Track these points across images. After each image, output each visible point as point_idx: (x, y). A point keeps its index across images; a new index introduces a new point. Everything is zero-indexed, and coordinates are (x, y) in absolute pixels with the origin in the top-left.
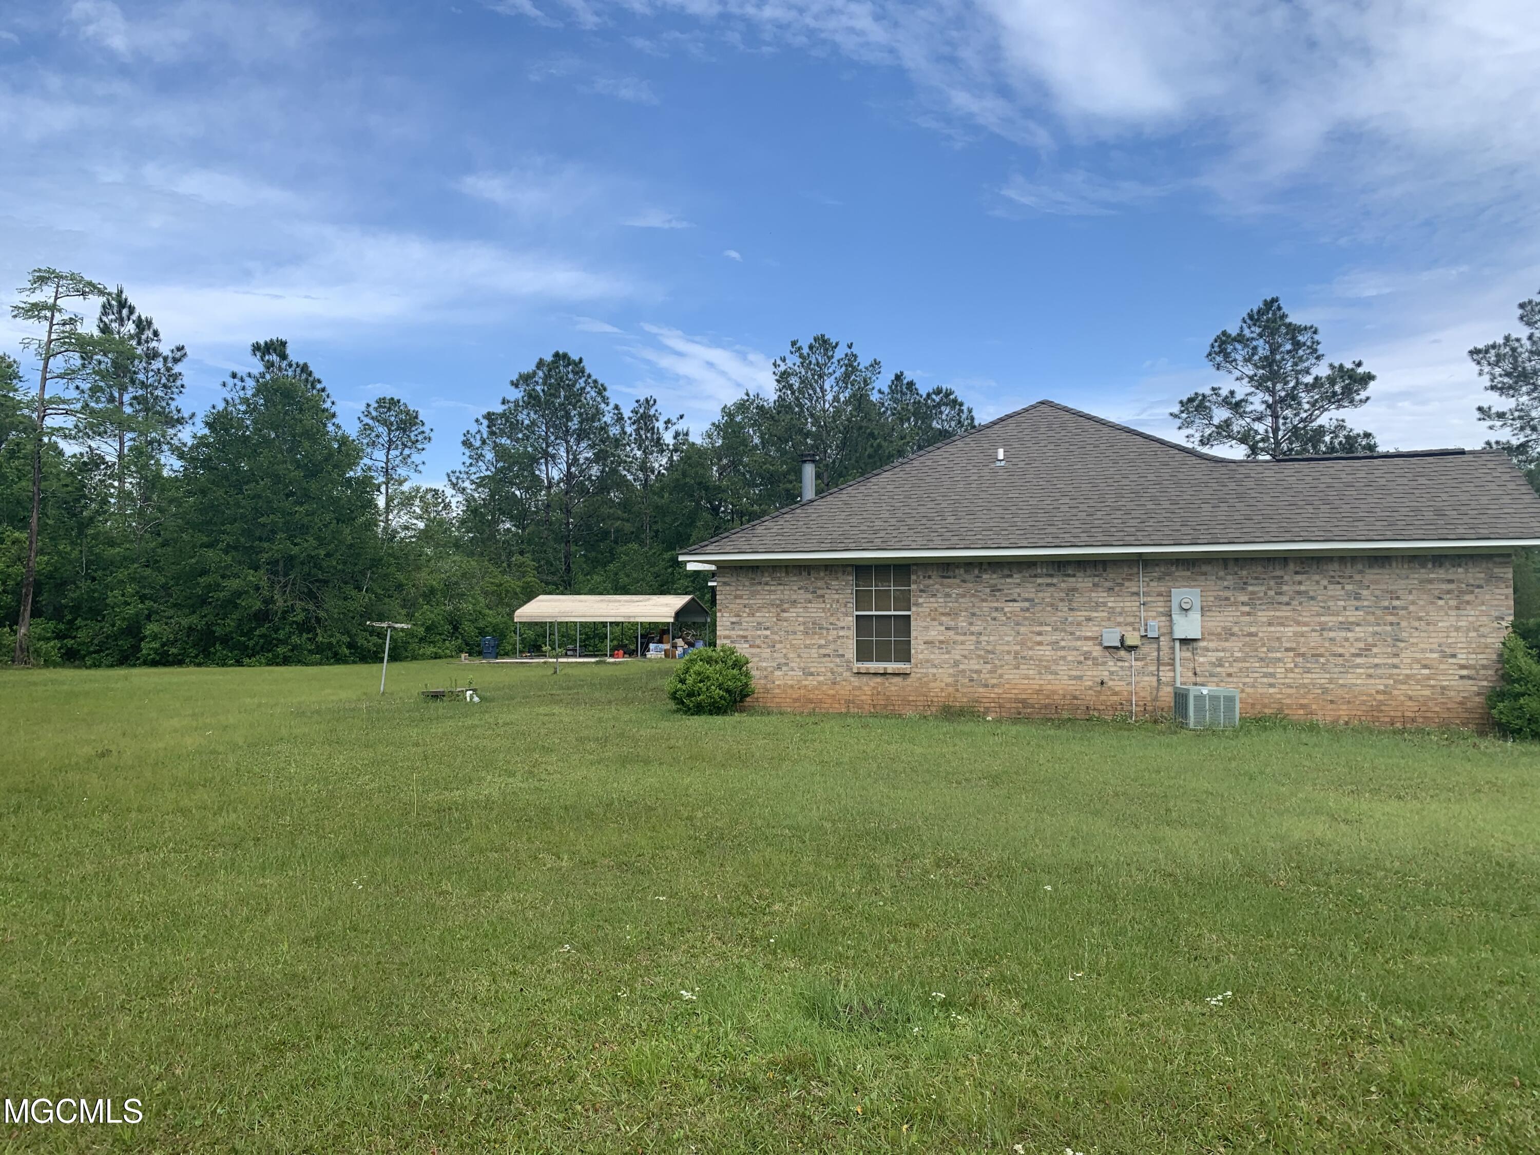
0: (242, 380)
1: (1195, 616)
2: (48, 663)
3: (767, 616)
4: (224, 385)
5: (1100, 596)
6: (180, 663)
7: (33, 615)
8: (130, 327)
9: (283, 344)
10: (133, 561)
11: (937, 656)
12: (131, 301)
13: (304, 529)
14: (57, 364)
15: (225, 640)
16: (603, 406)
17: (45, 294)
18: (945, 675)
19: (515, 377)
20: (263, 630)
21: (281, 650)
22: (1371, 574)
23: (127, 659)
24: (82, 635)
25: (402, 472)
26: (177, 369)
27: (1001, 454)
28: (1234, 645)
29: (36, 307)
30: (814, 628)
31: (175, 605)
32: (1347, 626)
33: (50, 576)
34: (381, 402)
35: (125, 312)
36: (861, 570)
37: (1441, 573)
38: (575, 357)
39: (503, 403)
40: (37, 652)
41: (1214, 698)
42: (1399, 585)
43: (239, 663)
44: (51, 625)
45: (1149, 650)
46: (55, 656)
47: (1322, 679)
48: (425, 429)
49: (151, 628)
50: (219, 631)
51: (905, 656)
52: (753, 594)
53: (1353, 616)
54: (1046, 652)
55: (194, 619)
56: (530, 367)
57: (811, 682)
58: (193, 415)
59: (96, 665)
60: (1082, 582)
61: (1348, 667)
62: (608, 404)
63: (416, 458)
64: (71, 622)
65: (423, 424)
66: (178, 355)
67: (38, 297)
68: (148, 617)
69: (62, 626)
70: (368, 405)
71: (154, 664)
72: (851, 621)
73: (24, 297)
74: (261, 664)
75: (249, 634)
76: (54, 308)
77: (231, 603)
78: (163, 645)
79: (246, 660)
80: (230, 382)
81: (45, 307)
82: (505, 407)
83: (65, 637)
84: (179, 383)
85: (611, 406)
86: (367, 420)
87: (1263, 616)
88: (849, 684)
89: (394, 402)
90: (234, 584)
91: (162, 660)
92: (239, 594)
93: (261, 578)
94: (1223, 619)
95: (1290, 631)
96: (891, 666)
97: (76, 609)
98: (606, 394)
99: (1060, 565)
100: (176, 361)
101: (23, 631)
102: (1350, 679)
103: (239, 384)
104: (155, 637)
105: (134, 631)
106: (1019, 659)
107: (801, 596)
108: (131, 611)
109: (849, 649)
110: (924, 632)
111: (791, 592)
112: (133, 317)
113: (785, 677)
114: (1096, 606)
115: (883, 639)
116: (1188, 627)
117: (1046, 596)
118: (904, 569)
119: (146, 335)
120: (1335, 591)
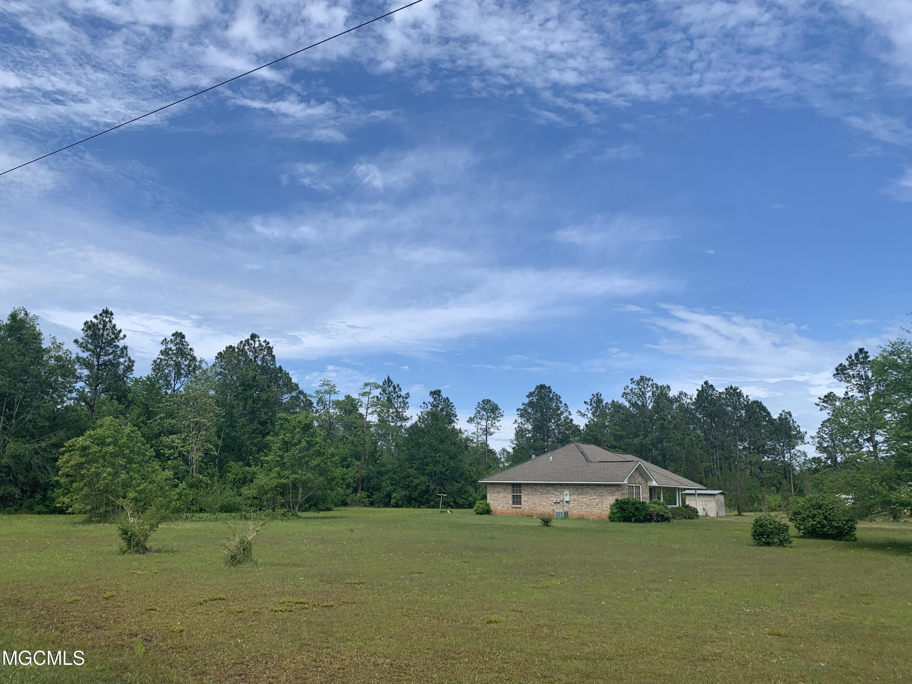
0: (427, 404)
1: (568, 496)
2: (365, 506)
3: (496, 494)
4: (421, 407)
5: (553, 492)
6: (402, 507)
7: (361, 490)
8: (391, 388)
9: (440, 391)
10: (390, 471)
11: (526, 504)
12: (392, 380)
13: (438, 462)
14: (370, 411)
15: (415, 499)
16: (560, 405)
17: (367, 389)
18: (527, 508)
19: (527, 394)
20: (427, 496)
21: (432, 503)
22: (598, 488)
23: (387, 505)
24: (375, 497)
25: (492, 430)
26: (407, 401)
27: (551, 458)
28: (576, 502)
29: (365, 393)
30: (504, 497)
31: (401, 487)
32: (594, 499)
33: (366, 477)
34: (483, 401)
35: (390, 383)
36: (513, 485)
37: (609, 489)
38: (547, 385)
39: (523, 404)
40: (362, 502)
41: (559, 512)
42: (602, 491)
43: (419, 507)
44: (366, 493)
45: (561, 503)
46: (367, 504)
47: (590, 510)
48: (501, 411)
49: (394, 495)
50: (413, 496)
51: (521, 504)
52: (494, 490)
53: (595, 497)
54: (544, 503)
55: (406, 492)
56: (532, 390)
57: (504, 509)
58: (412, 417)
59: (379, 507)
60: (550, 488)
61: (594, 508)
62: (561, 404)
63: (497, 424)
64: (372, 493)
65: (500, 409)
66: (407, 396)
67: (365, 390)
68: (394, 491)
69: (369, 494)
70: (479, 403)
71: (394, 507)
72: (510, 496)
73: (361, 391)
74: (426, 508)
75: (422, 498)
76: (370, 393)
77: (416, 487)
78: (397, 501)
79: (421, 506)
80: (423, 405)
81: (367, 392)
82: (524, 406)
83: (370, 497)
84: (407, 405)
85: (563, 404)
86: (478, 409)
87: (580, 497)
88: (511, 510)
89: (489, 401)
90: (417, 481)
91: (397, 506)
92: (418, 484)
93: (426, 478)
94: (574, 497)
95: (585, 500)
96: (518, 506)
97: (373, 488)
98: (561, 399)
99: (547, 485)
100: (406, 398)
101: (359, 495)
102: (595, 510)
103: (426, 406)
104: (395, 498)
105: (389, 496)
106: (540, 505)
107: (502, 490)
108: (388, 489)
109: (511, 502)
110: (524, 498)
111: (500, 489)
112: (393, 385)
113: (499, 508)
114: (553, 494)
115: (517, 500)
116: (567, 498)
117: (544, 491)
118: (520, 485)
119: (397, 390)
120: (592, 492)
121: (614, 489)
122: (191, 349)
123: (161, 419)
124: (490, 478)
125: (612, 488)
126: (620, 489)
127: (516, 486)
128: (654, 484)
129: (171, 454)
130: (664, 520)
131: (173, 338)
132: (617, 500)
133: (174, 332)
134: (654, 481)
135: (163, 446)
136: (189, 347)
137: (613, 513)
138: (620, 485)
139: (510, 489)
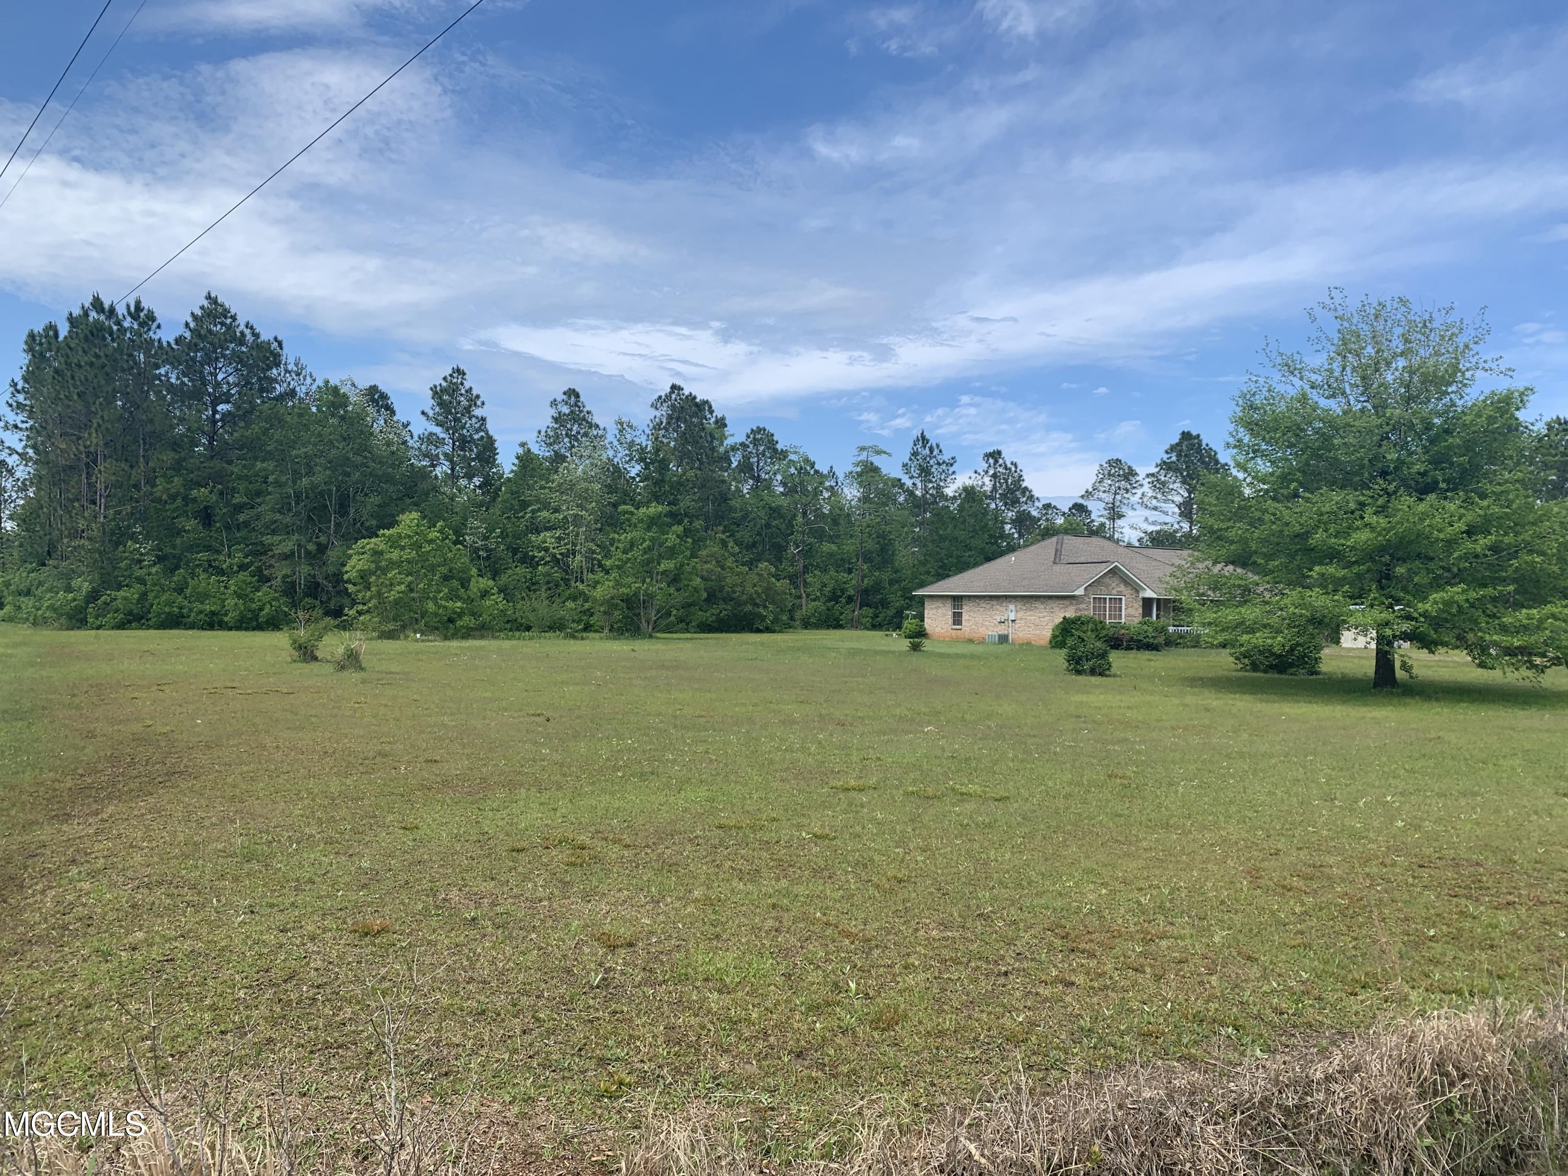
1: (1014, 613)
3: (934, 611)
5: (998, 607)
7: (863, 606)
8: (927, 451)
11: (967, 624)
18: (968, 629)
22: (1049, 602)
27: (1013, 559)
28: (1022, 622)
30: (944, 615)
32: (1044, 617)
36: (954, 598)
37: (1062, 602)
41: (991, 635)
42: (1053, 605)
45: (1006, 622)
47: (1038, 632)
51: (961, 624)
52: (932, 604)
53: (1045, 614)
54: (987, 623)
57: (942, 631)
60: (995, 603)
61: (1038, 629)
72: (950, 613)
73: (855, 459)
87: (1028, 613)
88: (951, 633)
94: (1020, 615)
95: (1033, 618)
96: (958, 627)
101: (857, 613)
102: (1044, 633)
106: (982, 625)
107: (942, 605)
109: (950, 621)
110: (965, 617)
111: (939, 604)
112: (929, 445)
113: (938, 630)
114: (997, 610)
115: (957, 619)
116: (1012, 617)
117: (988, 606)
118: (961, 597)
119: (936, 452)
120: (1042, 606)
121: (1067, 602)
122: (588, 412)
123: (533, 512)
124: (926, 589)
125: (1065, 602)
126: (1074, 602)
127: (957, 600)
128: (1149, 594)
129: (542, 558)
130: (1142, 648)
131: (565, 397)
132: (1064, 618)
133: (566, 389)
134: (1148, 591)
135: (532, 547)
136: (585, 410)
137: (1054, 637)
138: (1073, 597)
139: (949, 604)
